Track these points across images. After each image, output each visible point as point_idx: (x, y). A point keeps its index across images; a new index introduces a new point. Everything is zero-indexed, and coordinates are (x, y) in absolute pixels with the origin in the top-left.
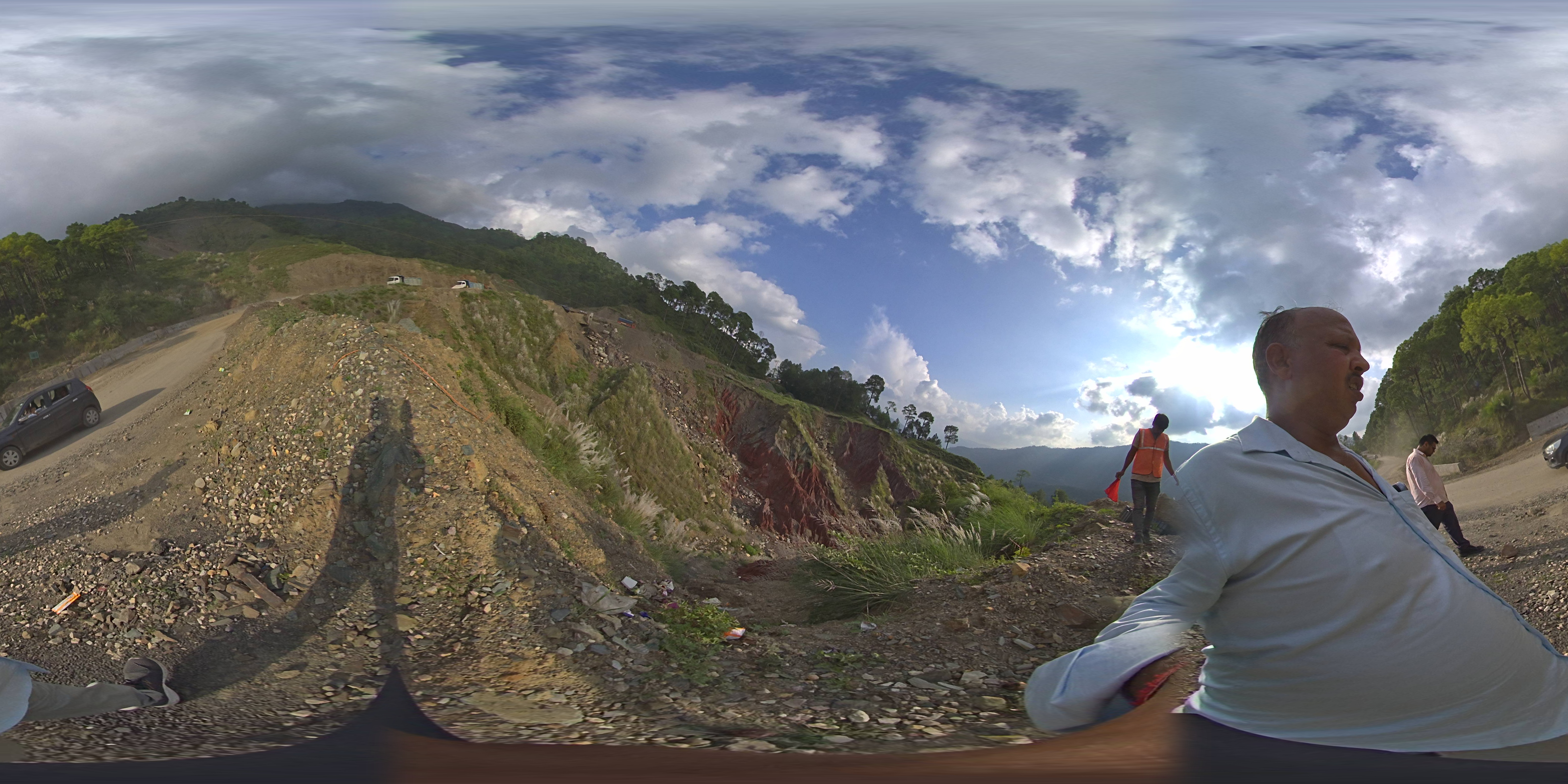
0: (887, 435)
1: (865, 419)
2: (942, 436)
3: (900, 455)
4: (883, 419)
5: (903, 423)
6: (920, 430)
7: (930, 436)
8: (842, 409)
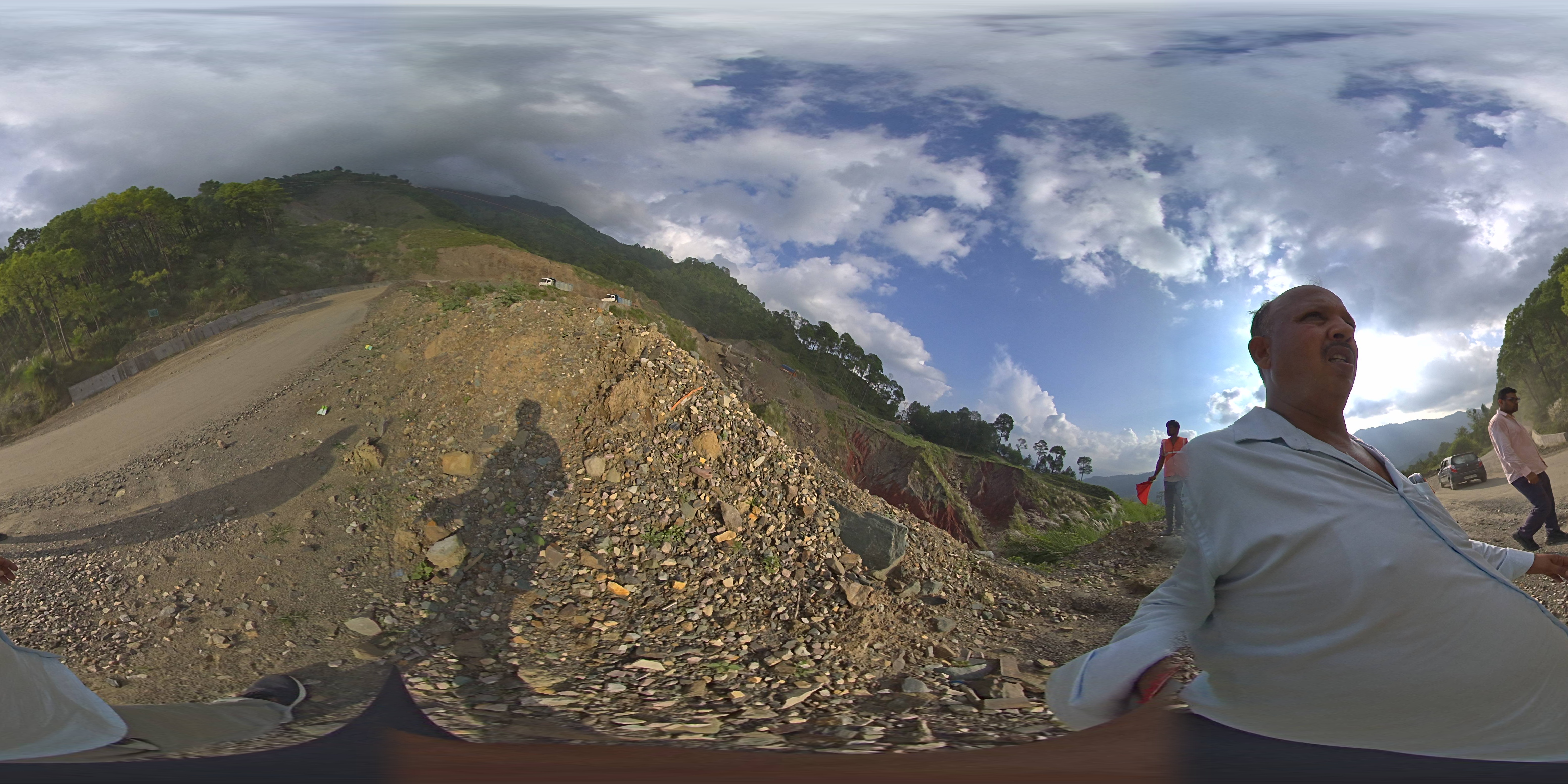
0: (1020, 472)
1: (996, 457)
2: (1075, 468)
3: (1035, 490)
4: (1015, 456)
5: (1036, 459)
6: (1053, 464)
7: (1064, 469)
8: (973, 449)
